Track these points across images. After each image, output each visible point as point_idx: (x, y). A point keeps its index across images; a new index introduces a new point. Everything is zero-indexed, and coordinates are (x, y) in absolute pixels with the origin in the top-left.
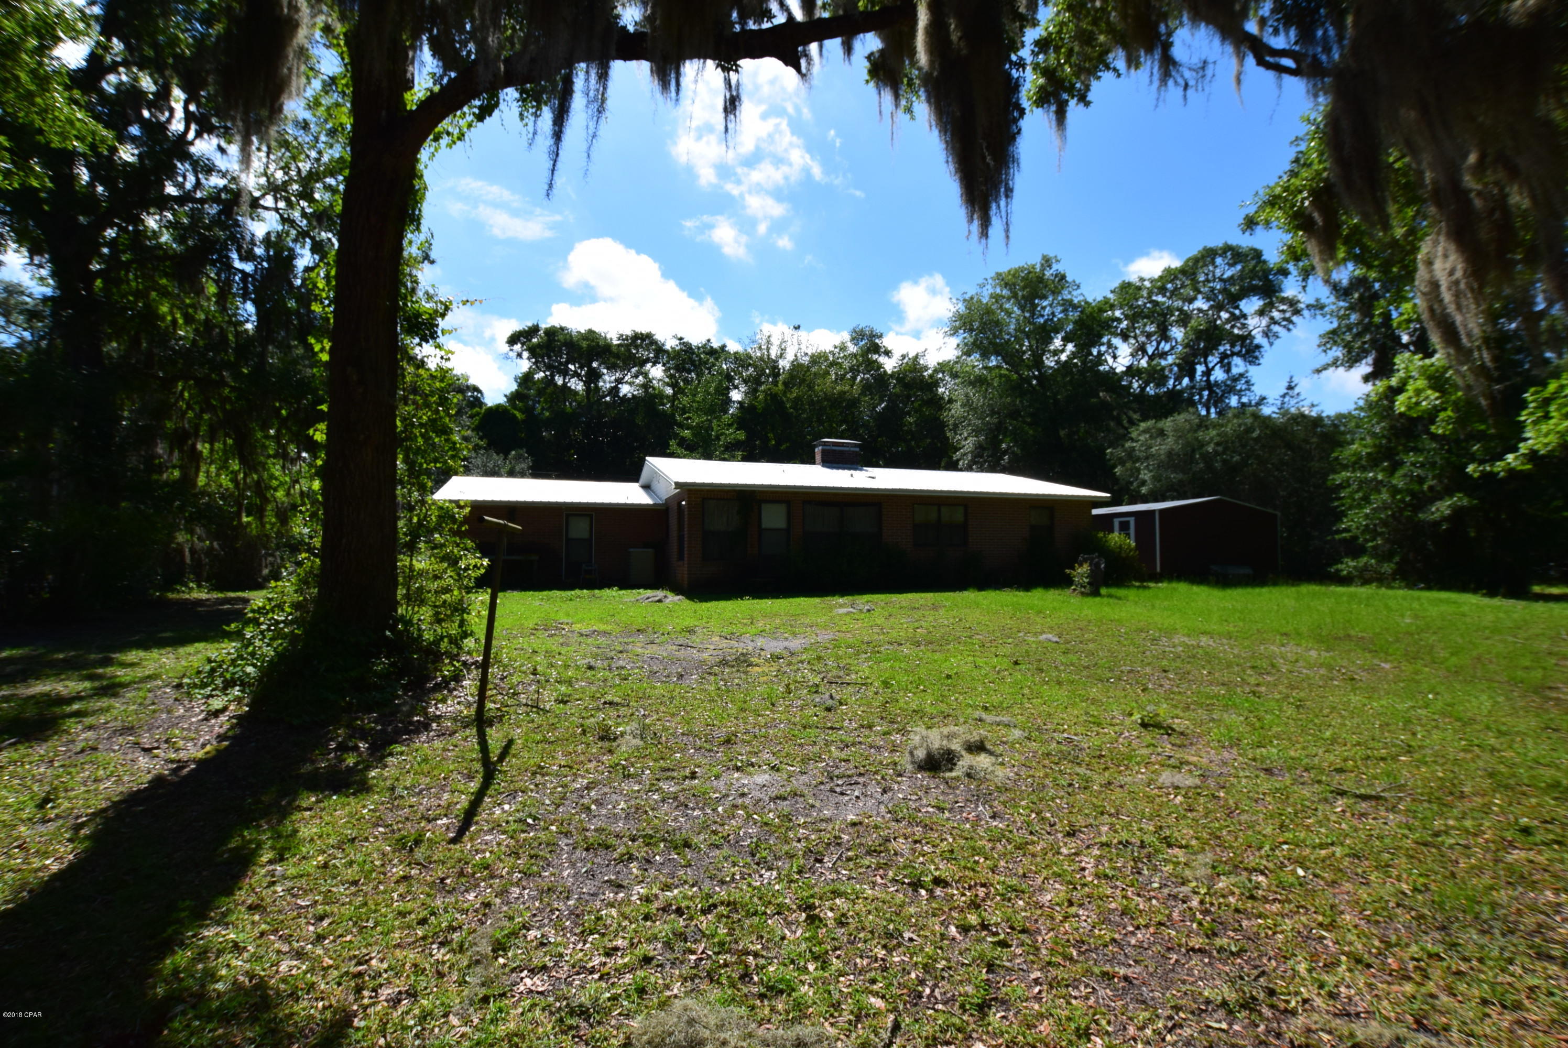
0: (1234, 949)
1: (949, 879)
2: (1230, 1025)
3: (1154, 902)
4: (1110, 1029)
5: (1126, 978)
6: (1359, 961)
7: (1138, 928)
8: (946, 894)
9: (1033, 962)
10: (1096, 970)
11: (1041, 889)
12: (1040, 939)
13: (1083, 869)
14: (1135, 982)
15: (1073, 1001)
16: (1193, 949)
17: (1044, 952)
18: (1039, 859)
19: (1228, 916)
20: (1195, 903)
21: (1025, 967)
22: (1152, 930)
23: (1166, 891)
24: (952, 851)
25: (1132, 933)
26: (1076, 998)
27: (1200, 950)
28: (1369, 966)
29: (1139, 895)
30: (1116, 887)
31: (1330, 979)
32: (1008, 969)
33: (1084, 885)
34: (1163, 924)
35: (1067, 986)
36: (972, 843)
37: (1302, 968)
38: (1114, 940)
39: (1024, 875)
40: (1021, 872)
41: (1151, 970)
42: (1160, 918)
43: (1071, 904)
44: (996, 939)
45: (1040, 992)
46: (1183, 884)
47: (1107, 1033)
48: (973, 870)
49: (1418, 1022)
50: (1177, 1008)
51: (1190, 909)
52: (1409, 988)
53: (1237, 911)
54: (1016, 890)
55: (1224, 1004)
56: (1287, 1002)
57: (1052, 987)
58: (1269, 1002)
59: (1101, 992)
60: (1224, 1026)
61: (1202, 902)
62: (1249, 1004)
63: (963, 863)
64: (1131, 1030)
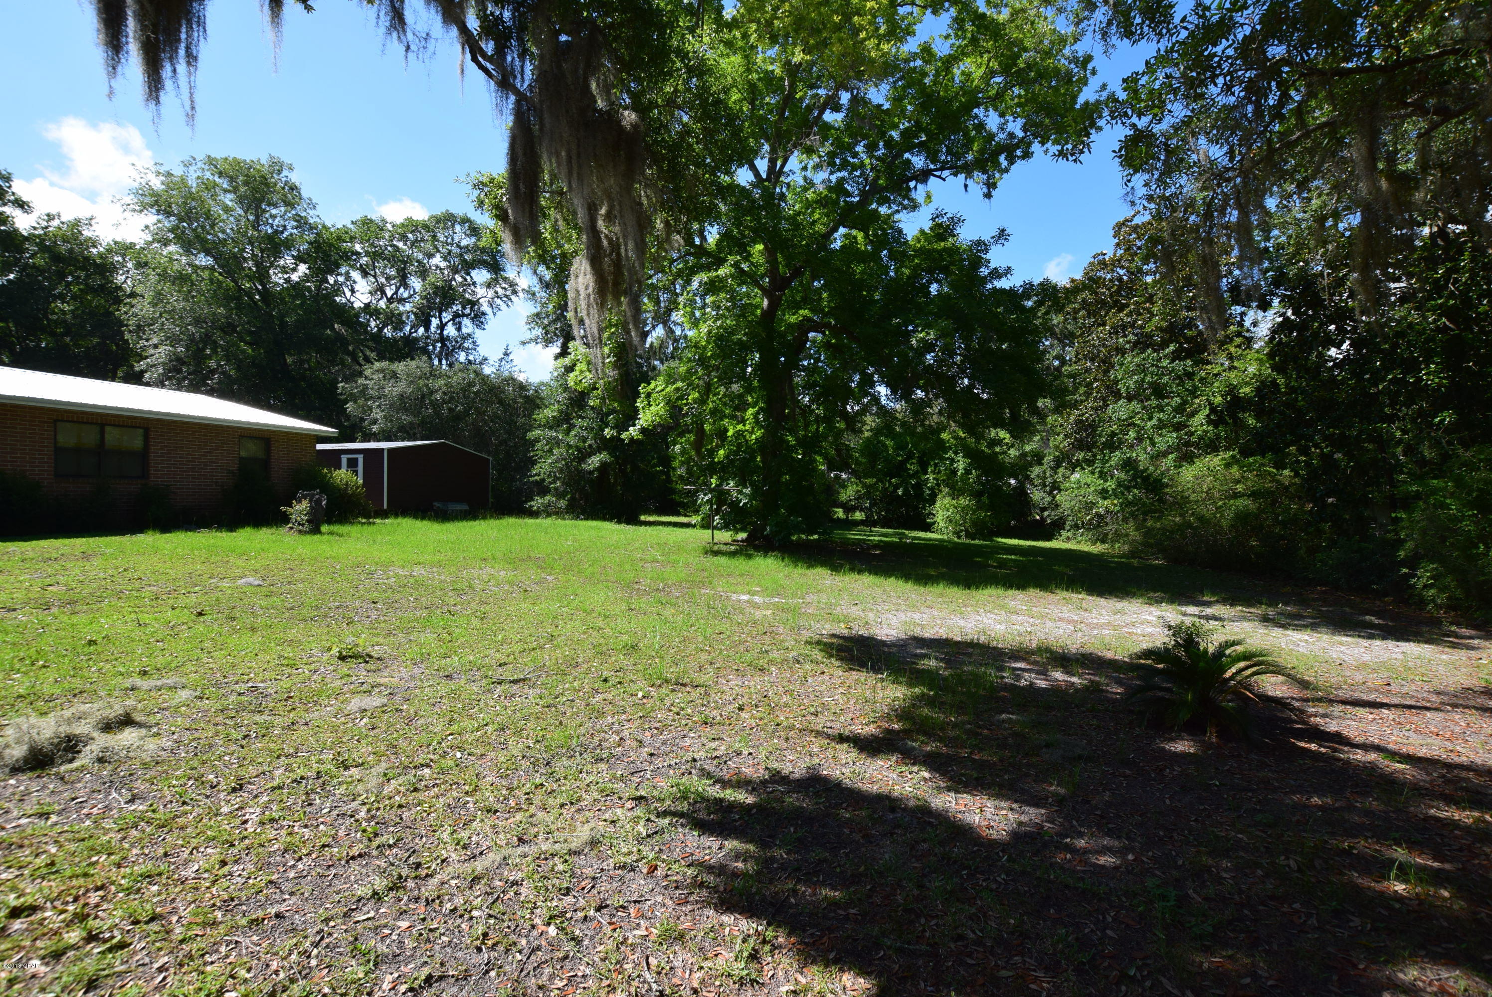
0: (391, 842)
1: (41, 901)
2: (377, 911)
3: (322, 827)
4: (248, 976)
5: (278, 916)
6: (488, 811)
7: (300, 859)
8: (32, 923)
9: (160, 949)
10: (244, 922)
11: (186, 862)
12: (175, 919)
13: (246, 822)
14: (288, 914)
15: (209, 968)
16: (353, 858)
17: (177, 931)
18: (189, 830)
19: (391, 816)
20: (363, 814)
21: (147, 960)
22: (314, 856)
23: (335, 812)
24: (53, 864)
25: (293, 866)
26: (212, 963)
27: (360, 855)
28: (496, 811)
29: (306, 826)
30: (282, 827)
31: (464, 834)
32: (119, 974)
33: (245, 838)
34: (328, 846)
35: (203, 956)
36: (91, 842)
37: (445, 836)
38: (271, 882)
39: (166, 855)
40: (161, 851)
41: (306, 895)
42: (324, 840)
43: (224, 863)
44: (108, 945)
45: (165, 978)
46: (354, 800)
47: (246, 981)
48: (86, 875)
49: (520, 840)
50: (327, 920)
51: (357, 821)
52: (519, 816)
53: (400, 806)
54: (149, 876)
55: (375, 893)
56: (429, 867)
57: (181, 965)
58: (413, 875)
59: (245, 942)
60: (372, 914)
61: (369, 811)
62: (396, 886)
63: (68, 873)
64: (274, 965)
